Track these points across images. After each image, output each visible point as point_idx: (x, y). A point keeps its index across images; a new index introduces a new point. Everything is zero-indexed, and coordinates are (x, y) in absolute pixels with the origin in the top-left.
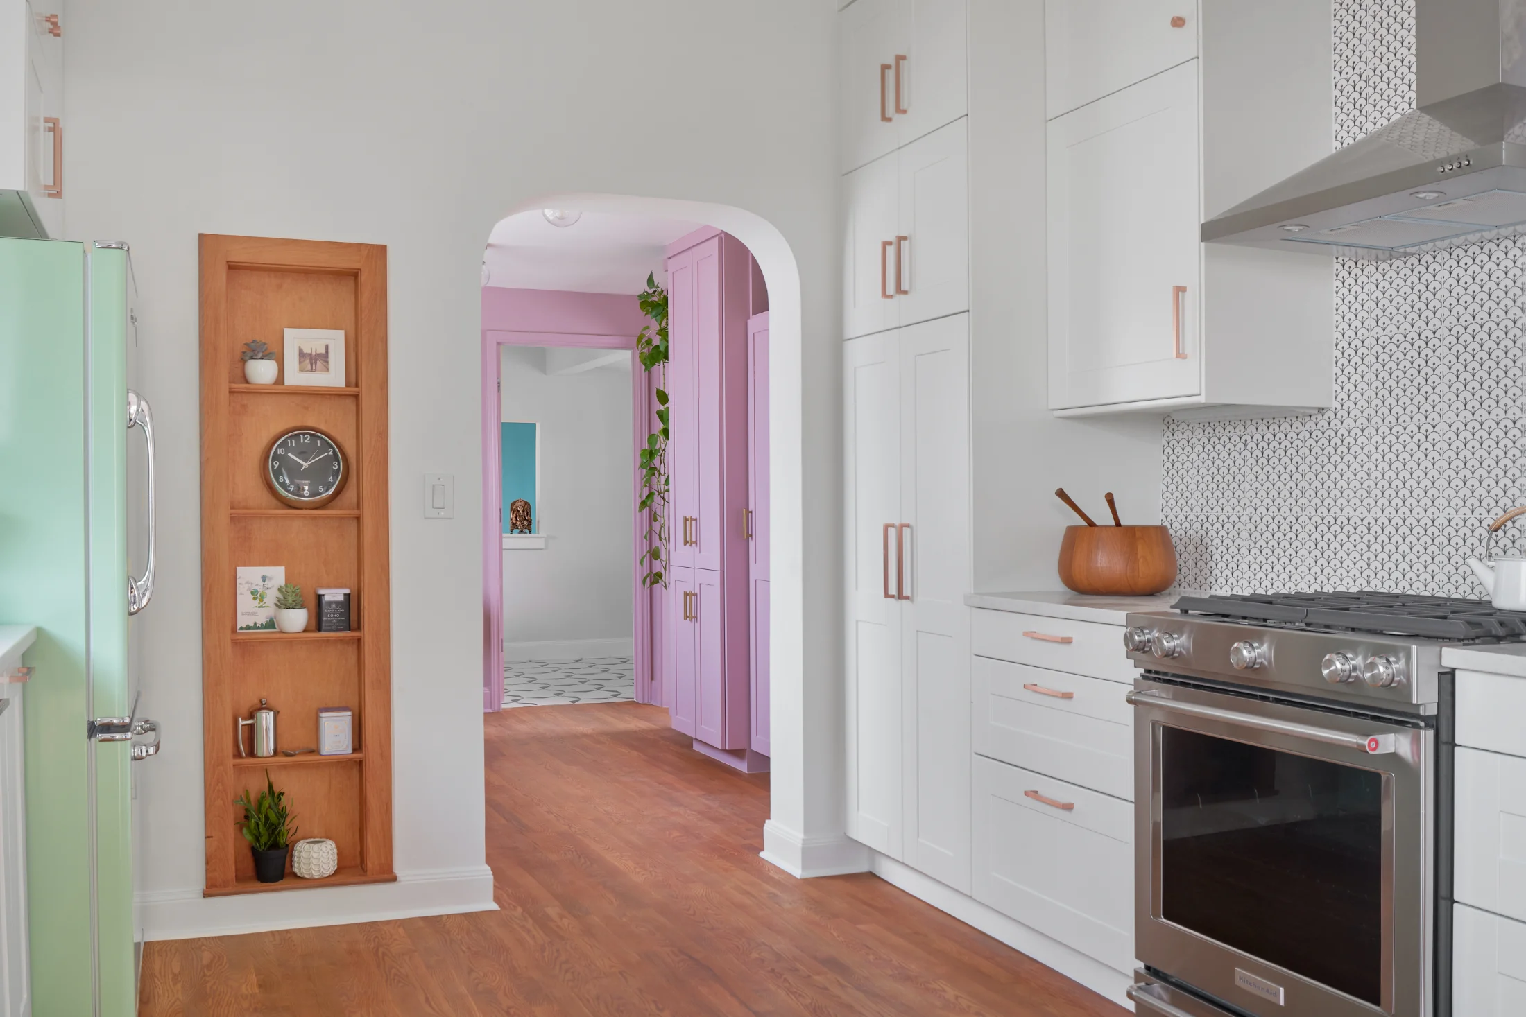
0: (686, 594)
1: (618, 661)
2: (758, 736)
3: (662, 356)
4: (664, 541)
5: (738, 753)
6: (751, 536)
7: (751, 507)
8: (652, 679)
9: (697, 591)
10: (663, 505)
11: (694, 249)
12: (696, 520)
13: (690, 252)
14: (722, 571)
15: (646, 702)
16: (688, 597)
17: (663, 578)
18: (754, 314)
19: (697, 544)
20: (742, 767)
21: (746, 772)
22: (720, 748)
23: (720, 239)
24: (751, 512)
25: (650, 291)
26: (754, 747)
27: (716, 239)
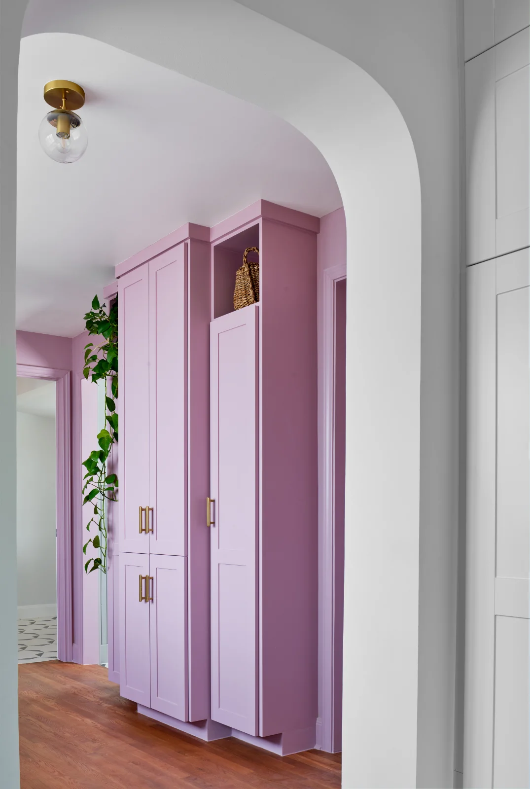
0: (141, 578)
1: (28, 623)
2: (220, 708)
3: (109, 367)
4: (103, 531)
5: (199, 724)
6: (214, 523)
7: (213, 496)
8: (73, 642)
9: (153, 575)
10: (103, 500)
11: (150, 262)
12: (152, 510)
13: (147, 264)
14: (186, 556)
15: (68, 661)
16: (143, 581)
17: (103, 564)
18: (215, 318)
19: (153, 531)
20: (203, 735)
21: (207, 740)
22: (184, 720)
23: (186, 245)
24: (214, 501)
25: (97, 311)
26: (214, 718)
27: (182, 245)
